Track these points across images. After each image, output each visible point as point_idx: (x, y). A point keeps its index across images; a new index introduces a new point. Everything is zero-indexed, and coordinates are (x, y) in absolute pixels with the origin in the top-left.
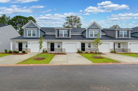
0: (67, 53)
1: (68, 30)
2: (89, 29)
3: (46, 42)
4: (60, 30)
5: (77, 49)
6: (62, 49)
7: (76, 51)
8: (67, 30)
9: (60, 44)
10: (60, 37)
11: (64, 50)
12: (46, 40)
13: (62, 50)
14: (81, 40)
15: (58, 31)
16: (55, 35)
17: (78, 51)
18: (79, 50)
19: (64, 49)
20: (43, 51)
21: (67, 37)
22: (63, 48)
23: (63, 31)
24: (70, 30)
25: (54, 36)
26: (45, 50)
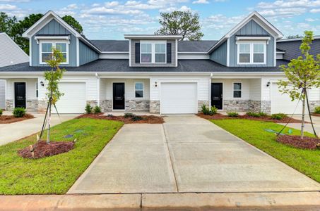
0: (166, 116)
1: (167, 40)
2: (236, 35)
3: (98, 80)
4: (141, 42)
5: (200, 103)
6: (148, 102)
7: (196, 109)
8: (165, 43)
9: (141, 85)
10: (142, 63)
11: (154, 105)
12: (96, 73)
13: (148, 107)
14: (212, 74)
15: (137, 46)
16: (128, 60)
17: (204, 108)
18: (207, 107)
19: (155, 102)
20: (88, 108)
21: (165, 64)
22: (152, 98)
23: (153, 44)
24: (174, 40)
25: (124, 62)
26: (93, 106)
